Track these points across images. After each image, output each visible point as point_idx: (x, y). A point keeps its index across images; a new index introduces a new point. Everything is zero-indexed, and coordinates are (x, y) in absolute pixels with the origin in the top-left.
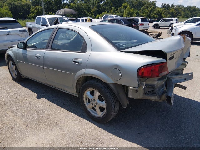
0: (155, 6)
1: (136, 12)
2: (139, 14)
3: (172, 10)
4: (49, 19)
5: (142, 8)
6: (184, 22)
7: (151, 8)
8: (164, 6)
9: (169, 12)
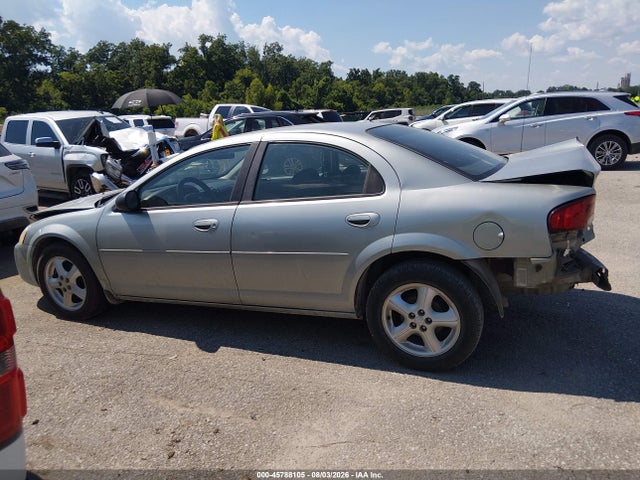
0: (332, 76)
1: (278, 96)
2: (290, 101)
3: (378, 86)
4: (60, 123)
5: (295, 83)
6: (442, 116)
7: (321, 82)
8: (354, 75)
9: (370, 92)
